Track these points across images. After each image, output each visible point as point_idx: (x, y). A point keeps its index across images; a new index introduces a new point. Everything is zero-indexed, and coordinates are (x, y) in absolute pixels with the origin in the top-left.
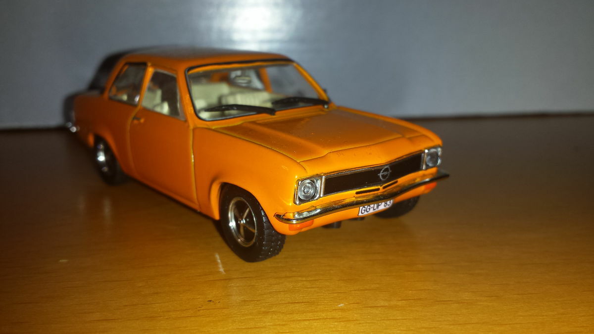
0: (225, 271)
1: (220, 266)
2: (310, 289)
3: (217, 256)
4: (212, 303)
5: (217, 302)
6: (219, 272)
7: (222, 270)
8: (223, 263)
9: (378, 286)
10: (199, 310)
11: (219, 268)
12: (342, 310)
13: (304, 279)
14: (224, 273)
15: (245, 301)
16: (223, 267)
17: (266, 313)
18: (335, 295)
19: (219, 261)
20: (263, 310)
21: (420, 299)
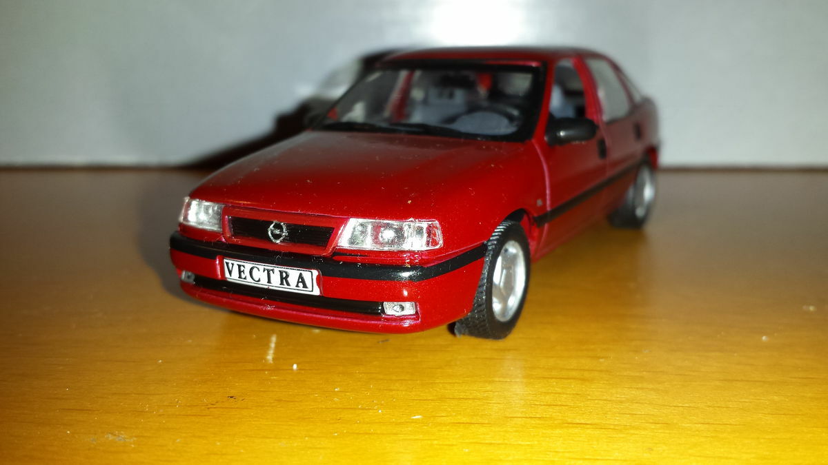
0: (274, 359)
1: (271, 352)
3: (274, 339)
4: (232, 399)
5: (241, 399)
7: (270, 357)
10: (208, 409)
11: (267, 354)
14: (272, 362)
16: (274, 353)
19: (273, 345)
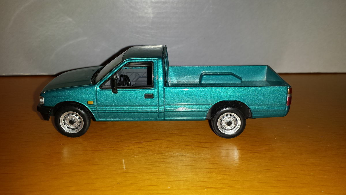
2: (158, 179)
6: (123, 169)
8: (125, 164)
9: (186, 179)
12: (169, 189)
13: (157, 174)
15: (132, 184)
17: (139, 190)
18: (168, 182)
20: (138, 188)
21: (201, 186)
